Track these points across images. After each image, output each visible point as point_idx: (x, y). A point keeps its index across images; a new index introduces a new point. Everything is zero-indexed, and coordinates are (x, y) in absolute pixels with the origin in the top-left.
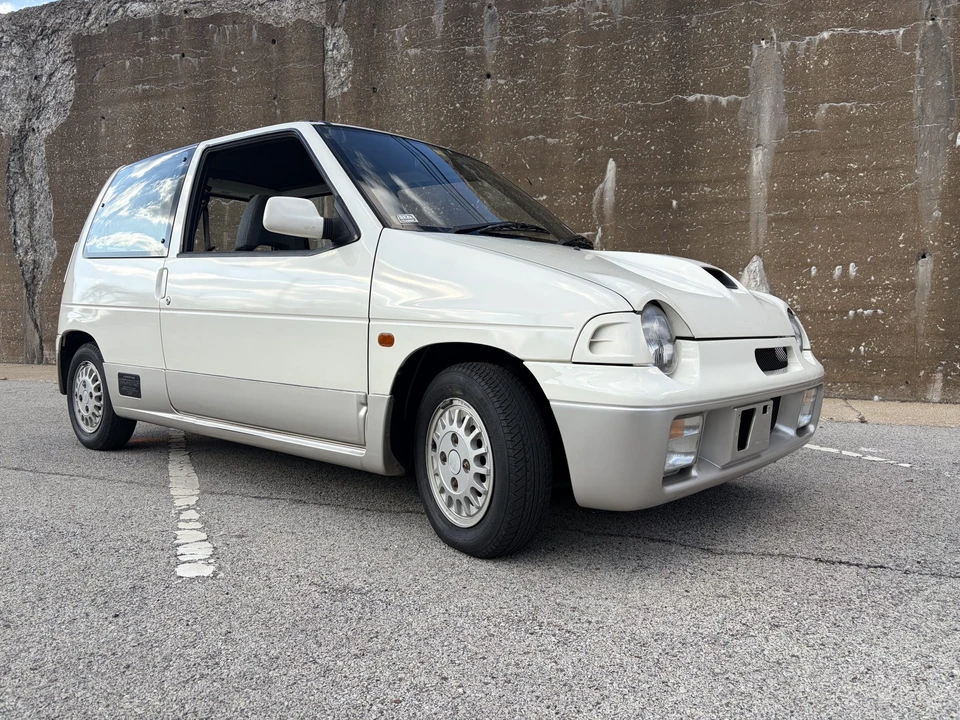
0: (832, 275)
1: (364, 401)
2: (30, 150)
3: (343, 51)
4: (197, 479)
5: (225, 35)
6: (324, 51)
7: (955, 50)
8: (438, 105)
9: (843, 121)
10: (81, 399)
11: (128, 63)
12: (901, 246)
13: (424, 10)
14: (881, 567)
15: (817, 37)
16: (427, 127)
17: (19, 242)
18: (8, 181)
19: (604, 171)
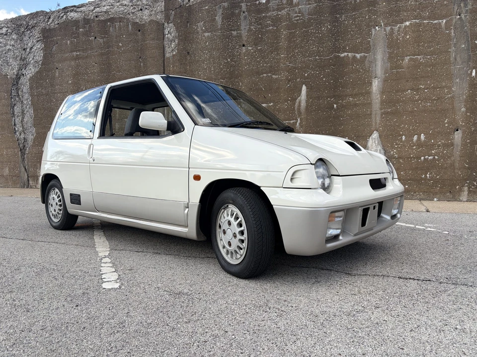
0: (413, 140)
1: (187, 206)
2: (21, 84)
3: (173, 35)
4: (108, 243)
5: (116, 28)
6: (164, 35)
7: (471, 30)
8: (220, 60)
9: (416, 65)
10: (52, 206)
11: (69, 42)
12: (446, 125)
13: (212, 14)
14: (429, 280)
15: (403, 25)
16: (214, 71)
17: (17, 129)
18: (11, 100)
19: (300, 90)
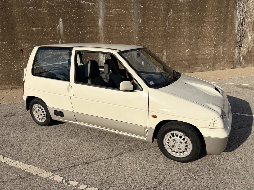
9: (118, 14)
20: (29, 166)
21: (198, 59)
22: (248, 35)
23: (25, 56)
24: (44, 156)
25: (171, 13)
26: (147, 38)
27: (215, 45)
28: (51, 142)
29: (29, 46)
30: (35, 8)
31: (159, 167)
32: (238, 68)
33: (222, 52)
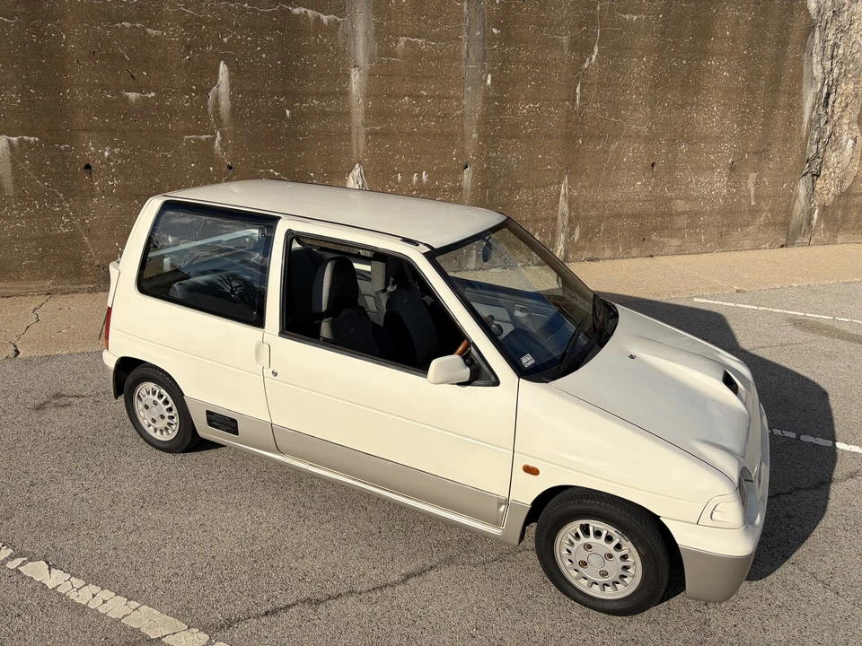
0: (412, 180)
9: (415, 54)
12: (454, 159)
19: (216, 72)
20: (134, 604)
21: (673, 213)
22: (845, 137)
23: (99, 186)
24: (177, 571)
25: (594, 57)
26: (510, 138)
27: (732, 168)
28: (197, 517)
29: (113, 154)
30: (138, 25)
31: (537, 628)
32: (803, 245)
33: (752, 193)
